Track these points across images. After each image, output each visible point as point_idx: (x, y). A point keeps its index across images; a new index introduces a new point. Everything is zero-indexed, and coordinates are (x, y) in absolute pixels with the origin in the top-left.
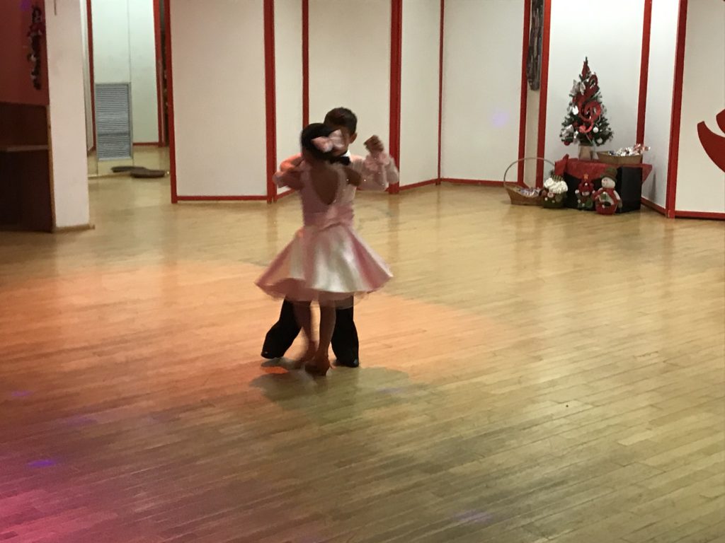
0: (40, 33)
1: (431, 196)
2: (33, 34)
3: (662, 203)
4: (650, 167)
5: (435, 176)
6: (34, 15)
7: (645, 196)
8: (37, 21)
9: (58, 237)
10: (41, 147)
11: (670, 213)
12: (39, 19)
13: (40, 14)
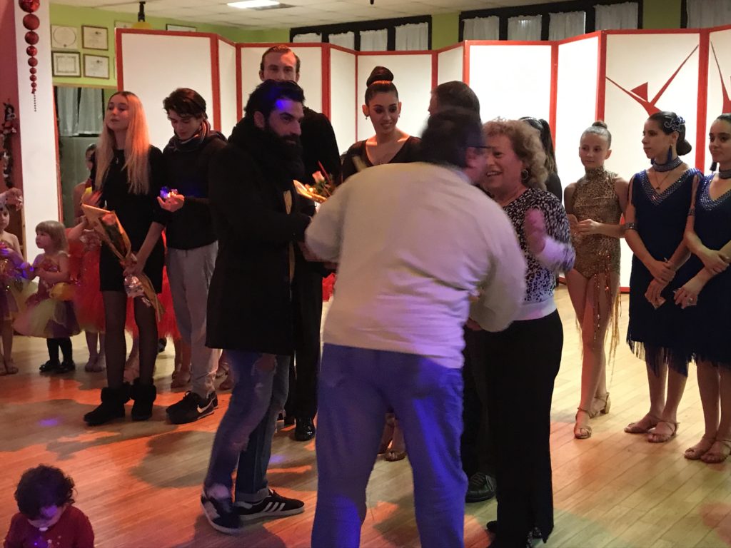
0: (14, 130)
2: (6, 132)
6: (7, 113)
8: (9, 119)
12: (14, 116)
13: (13, 112)
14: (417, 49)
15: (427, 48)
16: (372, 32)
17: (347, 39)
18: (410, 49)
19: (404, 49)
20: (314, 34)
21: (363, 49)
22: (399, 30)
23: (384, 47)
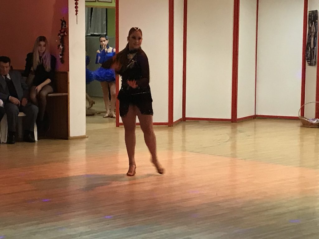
0: (66, 34)
1: (251, 124)
2: (62, 34)
6: (62, 25)
8: (63, 28)
9: (71, 142)
10: (64, 94)
13: (65, 24)
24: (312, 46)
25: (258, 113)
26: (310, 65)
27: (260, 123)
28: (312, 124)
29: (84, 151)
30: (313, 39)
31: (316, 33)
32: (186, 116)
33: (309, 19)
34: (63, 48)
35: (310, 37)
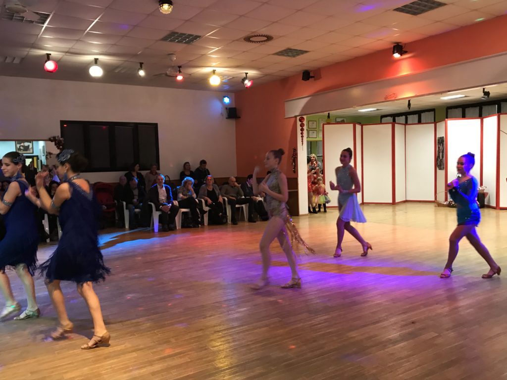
0: (296, 156)
1: (402, 206)
2: (294, 157)
3: (494, 204)
4: (487, 193)
5: (404, 199)
6: (294, 151)
7: (486, 203)
8: (295, 153)
9: (300, 217)
10: (296, 190)
11: (497, 207)
14: (430, 122)
15: (433, 121)
16: (412, 116)
17: (402, 119)
18: (427, 122)
19: (425, 122)
20: (390, 117)
21: (408, 123)
22: (423, 115)
23: (417, 122)
24: (441, 158)
25: (408, 199)
26: (440, 169)
27: (408, 205)
28: (444, 205)
29: (308, 223)
30: (441, 154)
31: (443, 150)
32: (364, 202)
33: (438, 142)
34: (295, 165)
35: (439, 153)
